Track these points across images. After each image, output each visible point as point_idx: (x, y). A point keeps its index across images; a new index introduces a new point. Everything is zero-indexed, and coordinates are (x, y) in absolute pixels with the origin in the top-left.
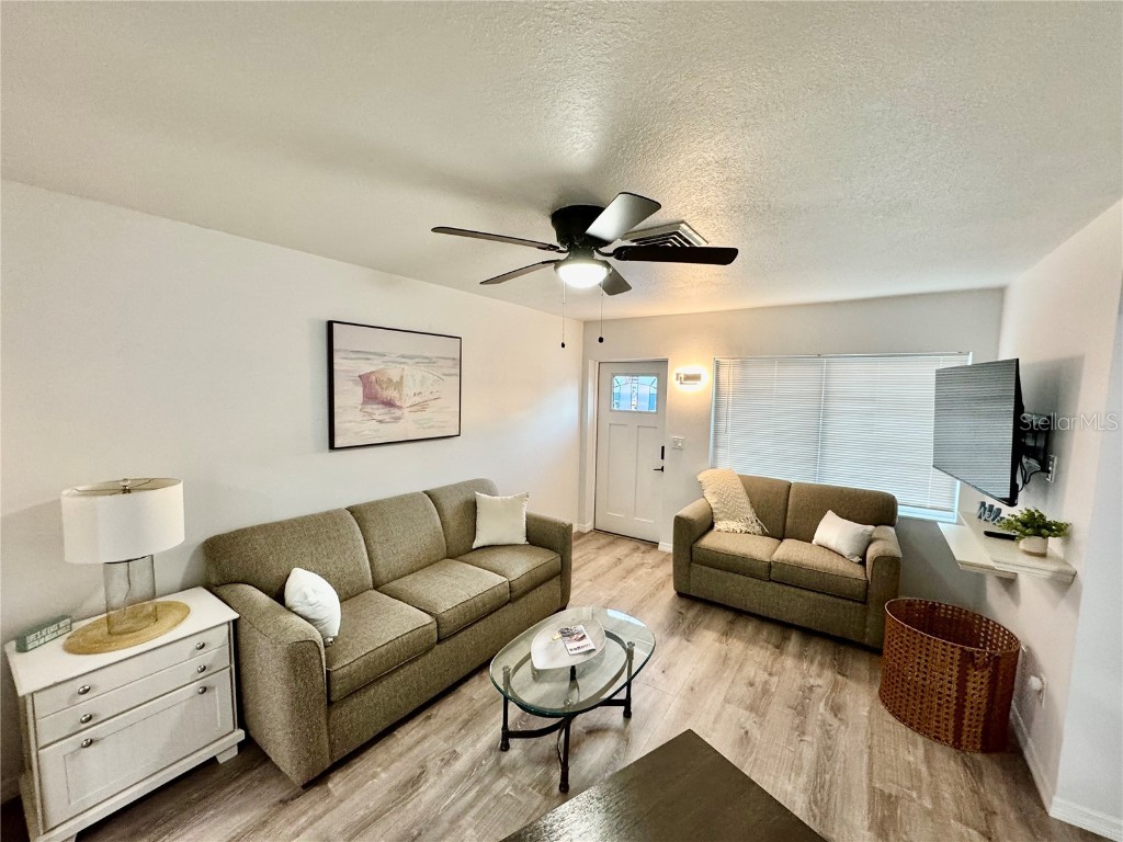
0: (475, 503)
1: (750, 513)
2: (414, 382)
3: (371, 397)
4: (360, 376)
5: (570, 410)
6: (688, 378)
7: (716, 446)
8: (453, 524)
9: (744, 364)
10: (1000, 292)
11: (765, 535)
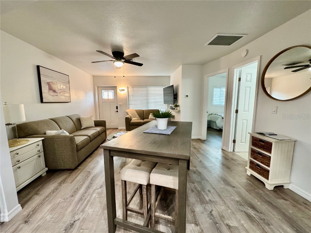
0: (79, 119)
1: (138, 116)
2: (59, 86)
3: (50, 89)
4: (47, 83)
5: (92, 99)
6: (122, 90)
7: (129, 105)
8: (76, 123)
9: (133, 87)
10: (169, 77)
11: (141, 119)
